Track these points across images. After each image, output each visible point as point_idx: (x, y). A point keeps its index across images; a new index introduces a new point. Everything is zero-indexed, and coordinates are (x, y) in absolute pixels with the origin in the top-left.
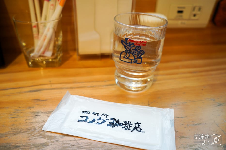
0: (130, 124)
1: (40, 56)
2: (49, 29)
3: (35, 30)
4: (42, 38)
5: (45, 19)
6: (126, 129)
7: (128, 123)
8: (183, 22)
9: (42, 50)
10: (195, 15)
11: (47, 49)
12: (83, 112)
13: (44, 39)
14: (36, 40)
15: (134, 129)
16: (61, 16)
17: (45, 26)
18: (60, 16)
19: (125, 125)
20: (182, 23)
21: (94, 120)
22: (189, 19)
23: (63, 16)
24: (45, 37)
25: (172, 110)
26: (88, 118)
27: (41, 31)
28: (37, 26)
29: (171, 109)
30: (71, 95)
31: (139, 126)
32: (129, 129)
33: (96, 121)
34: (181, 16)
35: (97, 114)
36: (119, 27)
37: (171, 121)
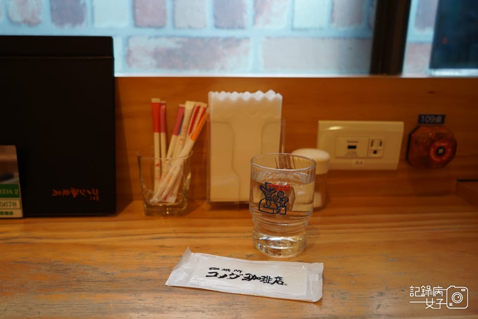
0: (269, 278)
1: (160, 202)
2: (176, 168)
3: (157, 169)
4: (165, 180)
5: (171, 156)
6: (264, 282)
7: (267, 278)
8: (360, 161)
9: (164, 194)
10: (375, 152)
11: (170, 193)
12: (211, 269)
13: (169, 180)
14: (156, 183)
15: (274, 283)
16: (192, 152)
17: (170, 164)
18: (190, 153)
19: (264, 279)
20: (357, 163)
21: (225, 276)
22: (367, 158)
23: (194, 153)
24: (170, 177)
25: (322, 264)
26: (218, 274)
27: (164, 170)
28: (160, 165)
29: (320, 264)
30: (192, 254)
31: (280, 280)
32: (268, 283)
33: (228, 277)
34: (355, 153)
35: (229, 270)
36: (256, 171)
37: (319, 274)
